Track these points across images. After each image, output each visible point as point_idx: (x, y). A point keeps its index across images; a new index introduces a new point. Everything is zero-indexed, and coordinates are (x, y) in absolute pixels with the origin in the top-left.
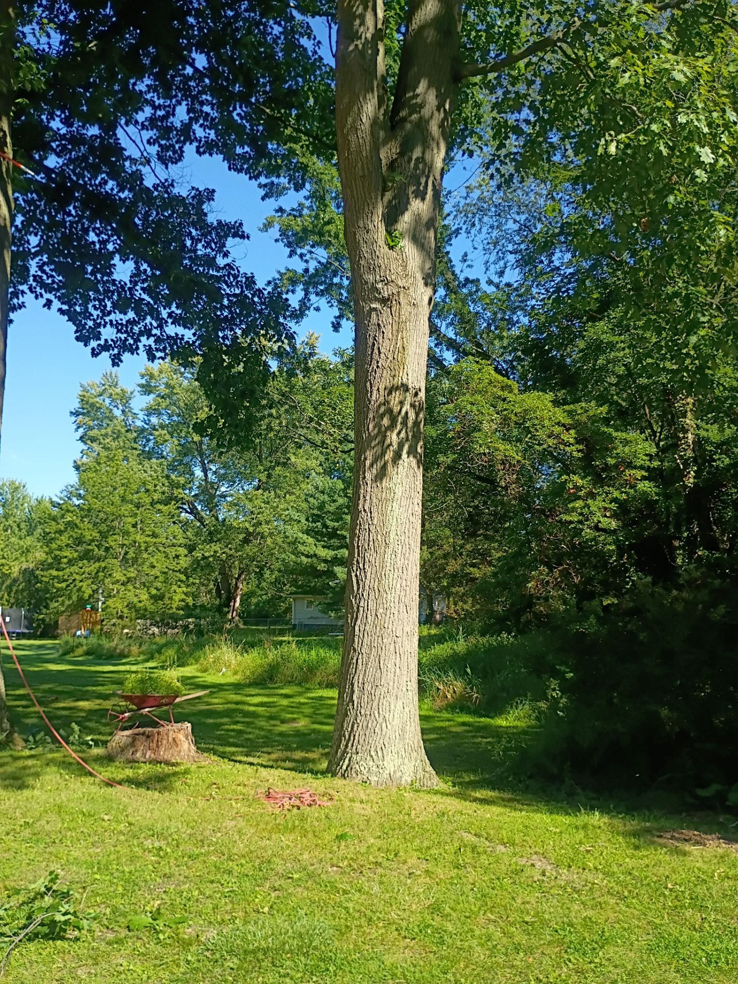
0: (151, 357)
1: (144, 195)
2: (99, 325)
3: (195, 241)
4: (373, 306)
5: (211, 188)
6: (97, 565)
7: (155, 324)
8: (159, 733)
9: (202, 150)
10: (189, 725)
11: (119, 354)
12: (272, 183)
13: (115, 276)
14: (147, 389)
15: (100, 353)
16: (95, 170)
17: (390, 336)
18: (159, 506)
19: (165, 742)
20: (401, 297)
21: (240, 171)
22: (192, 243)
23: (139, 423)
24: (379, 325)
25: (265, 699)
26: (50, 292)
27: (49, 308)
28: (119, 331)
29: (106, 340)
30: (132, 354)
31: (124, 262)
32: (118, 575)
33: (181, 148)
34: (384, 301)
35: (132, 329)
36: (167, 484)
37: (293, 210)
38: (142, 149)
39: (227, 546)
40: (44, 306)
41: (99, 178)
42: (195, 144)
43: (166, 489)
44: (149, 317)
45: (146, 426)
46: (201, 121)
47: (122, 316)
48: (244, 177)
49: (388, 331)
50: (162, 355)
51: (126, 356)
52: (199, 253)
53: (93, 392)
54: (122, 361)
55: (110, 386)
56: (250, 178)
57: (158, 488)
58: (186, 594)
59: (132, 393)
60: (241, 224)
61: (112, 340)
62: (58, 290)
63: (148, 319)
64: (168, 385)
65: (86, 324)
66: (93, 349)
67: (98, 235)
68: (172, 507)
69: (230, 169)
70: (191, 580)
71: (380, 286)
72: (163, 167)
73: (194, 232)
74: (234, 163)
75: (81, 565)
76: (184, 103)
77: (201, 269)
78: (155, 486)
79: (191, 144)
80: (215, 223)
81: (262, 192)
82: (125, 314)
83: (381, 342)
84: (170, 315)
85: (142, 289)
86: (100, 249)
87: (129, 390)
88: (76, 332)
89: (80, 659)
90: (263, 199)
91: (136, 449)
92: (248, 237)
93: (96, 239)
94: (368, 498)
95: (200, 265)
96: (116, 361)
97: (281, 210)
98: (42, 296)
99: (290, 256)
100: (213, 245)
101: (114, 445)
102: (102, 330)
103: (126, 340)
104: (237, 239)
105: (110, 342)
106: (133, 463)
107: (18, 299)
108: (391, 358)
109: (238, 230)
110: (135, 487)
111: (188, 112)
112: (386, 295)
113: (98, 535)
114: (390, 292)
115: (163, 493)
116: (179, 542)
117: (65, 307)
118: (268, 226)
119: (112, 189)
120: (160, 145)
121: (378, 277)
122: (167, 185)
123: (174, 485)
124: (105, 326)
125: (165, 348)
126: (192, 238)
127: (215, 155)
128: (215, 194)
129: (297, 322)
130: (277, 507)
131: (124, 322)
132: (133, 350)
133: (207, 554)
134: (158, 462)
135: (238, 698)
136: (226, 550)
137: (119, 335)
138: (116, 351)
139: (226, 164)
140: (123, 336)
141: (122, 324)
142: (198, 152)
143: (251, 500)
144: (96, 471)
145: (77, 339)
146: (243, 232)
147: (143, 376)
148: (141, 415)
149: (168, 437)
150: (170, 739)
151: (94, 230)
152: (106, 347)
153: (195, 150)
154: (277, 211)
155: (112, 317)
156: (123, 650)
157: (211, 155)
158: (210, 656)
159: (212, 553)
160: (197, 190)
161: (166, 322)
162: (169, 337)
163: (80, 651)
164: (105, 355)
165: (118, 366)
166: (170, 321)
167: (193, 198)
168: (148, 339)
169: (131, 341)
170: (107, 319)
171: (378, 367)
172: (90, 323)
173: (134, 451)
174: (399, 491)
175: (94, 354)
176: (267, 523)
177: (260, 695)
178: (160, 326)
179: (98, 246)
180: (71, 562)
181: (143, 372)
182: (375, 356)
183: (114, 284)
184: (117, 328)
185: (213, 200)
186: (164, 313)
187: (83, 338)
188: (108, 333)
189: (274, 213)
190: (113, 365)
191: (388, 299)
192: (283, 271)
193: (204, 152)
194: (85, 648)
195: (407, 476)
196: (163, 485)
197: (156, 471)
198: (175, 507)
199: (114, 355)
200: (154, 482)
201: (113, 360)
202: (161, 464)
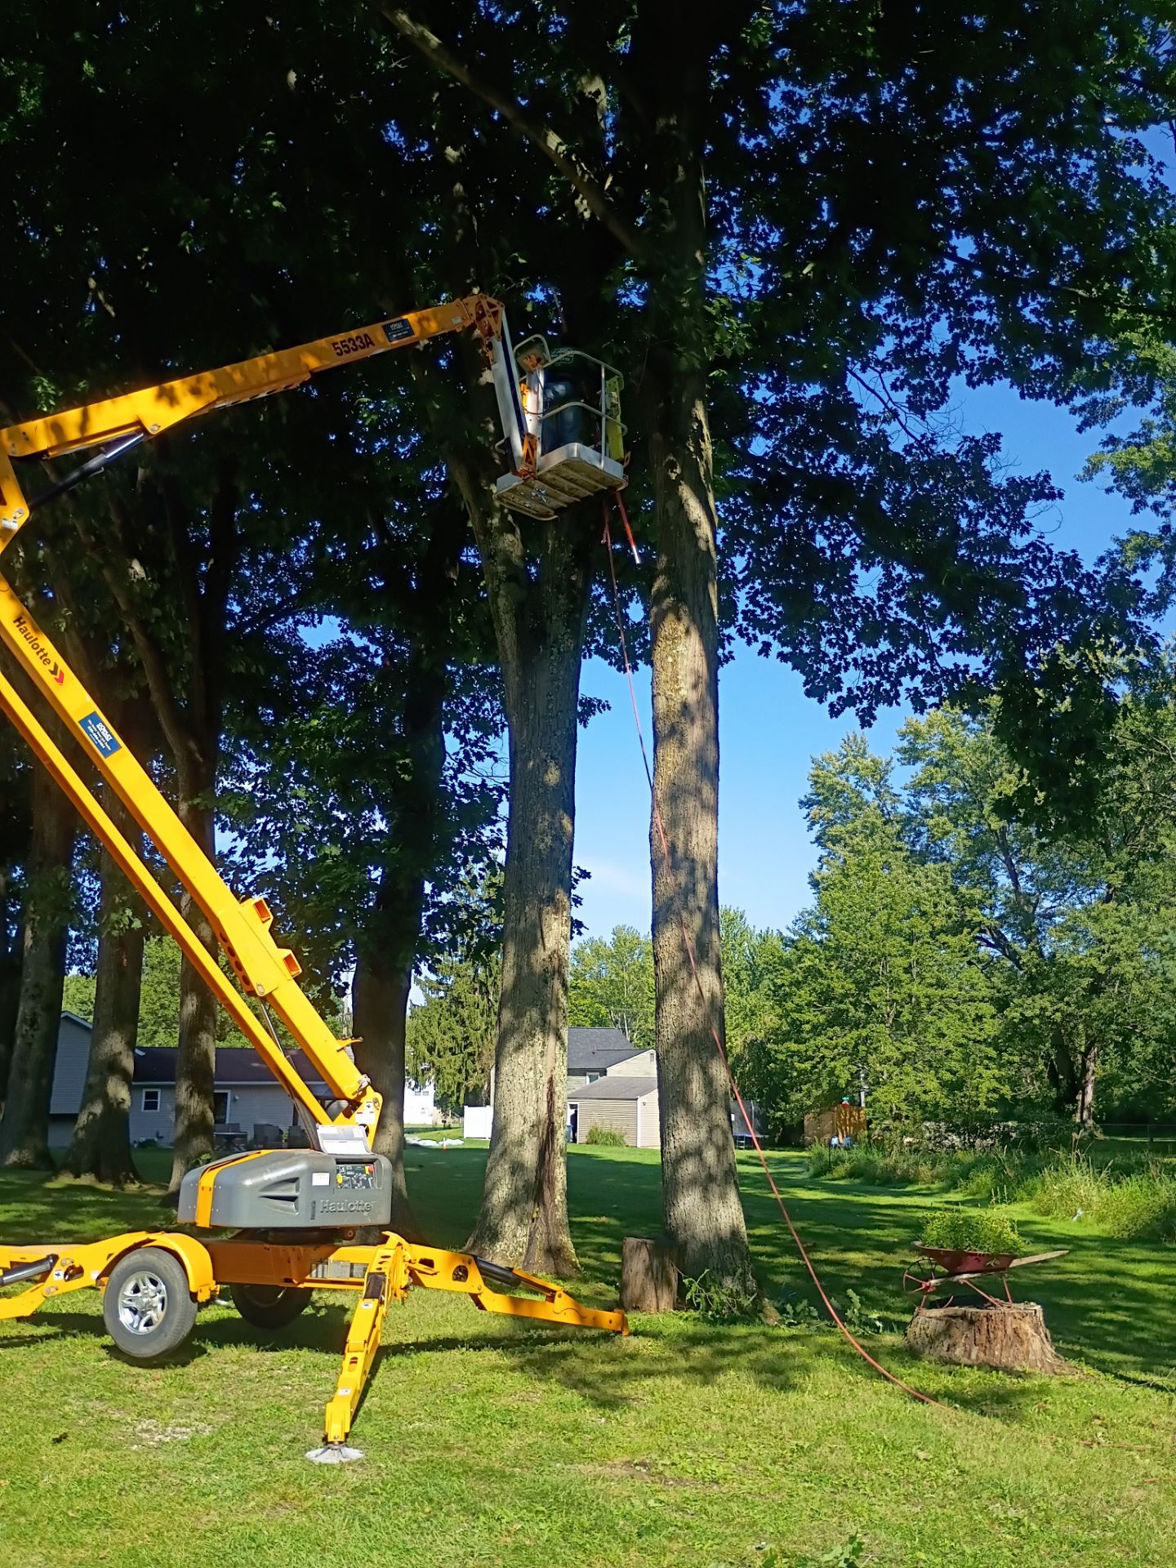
0: (920, 706)
1: (892, 466)
2: (838, 669)
3: (974, 517)
5: (993, 432)
6: (855, 1033)
7: (922, 655)
8: (988, 1317)
9: (975, 379)
10: (1038, 1308)
11: (871, 708)
12: (1095, 401)
13: (858, 593)
14: (911, 755)
15: (843, 710)
16: (818, 445)
18: (943, 938)
19: (1000, 1334)
21: (1039, 396)
22: (970, 522)
23: (902, 809)
25: (1163, 1270)
26: (768, 632)
27: (767, 655)
28: (868, 673)
29: (850, 690)
30: (890, 704)
31: (867, 569)
32: (889, 1050)
33: (943, 385)
35: (887, 667)
36: (954, 901)
37: (1134, 435)
38: (886, 399)
39: (1061, 1000)
40: (760, 653)
41: (825, 456)
42: (965, 372)
43: (953, 909)
44: (911, 646)
45: (912, 812)
46: (972, 336)
47: (871, 650)
48: (1047, 403)
50: (936, 700)
51: (881, 710)
52: (982, 534)
53: (831, 768)
54: (874, 718)
55: (855, 757)
56: (1058, 403)
57: (940, 908)
58: (998, 1080)
59: (888, 764)
60: (1047, 477)
61: (859, 688)
62: (777, 627)
63: (911, 648)
64: (943, 746)
65: (819, 669)
66: (832, 705)
67: (827, 537)
68: (964, 938)
69: (1022, 396)
70: (1006, 1056)
72: (918, 417)
73: (971, 504)
74: (1030, 387)
75: (830, 1034)
76: (944, 316)
77: (987, 558)
78: (936, 905)
79: (958, 373)
80: (1005, 484)
81: (1078, 420)
82: (876, 646)
84: (944, 638)
85: (899, 604)
86: (833, 556)
87: (884, 759)
88: (805, 684)
89: (841, 1182)
90: (1080, 430)
91: (900, 849)
92: (1061, 495)
93: (825, 544)
95: (986, 553)
96: (867, 718)
97: (1112, 441)
98: (756, 639)
99: (1136, 510)
100: (1004, 519)
101: (867, 845)
102: (843, 675)
103: (879, 684)
104: (1043, 502)
105: (856, 692)
106: (899, 871)
107: (724, 648)
109: (1043, 487)
110: (903, 909)
111: (951, 329)
113: (853, 986)
115: (949, 916)
116: (980, 995)
117: (787, 650)
118: (1092, 470)
119: (845, 467)
120: (912, 387)
122: (925, 444)
123: (965, 903)
124: (846, 669)
125: (940, 690)
126: (970, 514)
127: (997, 382)
128: (1002, 440)
129: (1157, 617)
130: (1146, 929)
131: (875, 659)
132: (891, 699)
133: (1028, 1014)
134: (937, 866)
135: (1111, 1264)
136: (1061, 1005)
137: (869, 679)
138: (865, 704)
139: (1016, 391)
140: (874, 680)
141: (871, 663)
142: (971, 383)
143: (1096, 920)
144: (843, 888)
145: (808, 694)
146: (1052, 488)
147: (903, 736)
148: (905, 796)
149: (949, 826)
150: (1009, 1331)
151: (821, 532)
152: (850, 700)
153: (965, 381)
154: (1105, 444)
155: (857, 653)
156: (907, 1171)
157: (991, 382)
158: (1051, 1185)
159: (1037, 1012)
160: (972, 439)
161: (940, 649)
162: (945, 672)
163: (841, 1170)
164: (850, 711)
165: (870, 725)
166: (944, 646)
167: (966, 453)
168: (912, 679)
169: (887, 686)
170: (849, 658)
172: (825, 668)
173: (898, 853)
175: (834, 712)
176: (1130, 957)
177: (1151, 1261)
178: (931, 657)
179: (828, 553)
180: (816, 1030)
181: (904, 729)
183: (857, 605)
184: (864, 668)
185: (999, 449)
186: (935, 636)
187: (815, 691)
188: (852, 678)
189: (1100, 448)
190: (863, 726)
192: (1125, 537)
193: (980, 381)
194: (847, 1165)
196: (948, 903)
197: (934, 882)
198: (969, 938)
199: (863, 710)
200: (933, 899)
201: (862, 718)
202: (942, 870)
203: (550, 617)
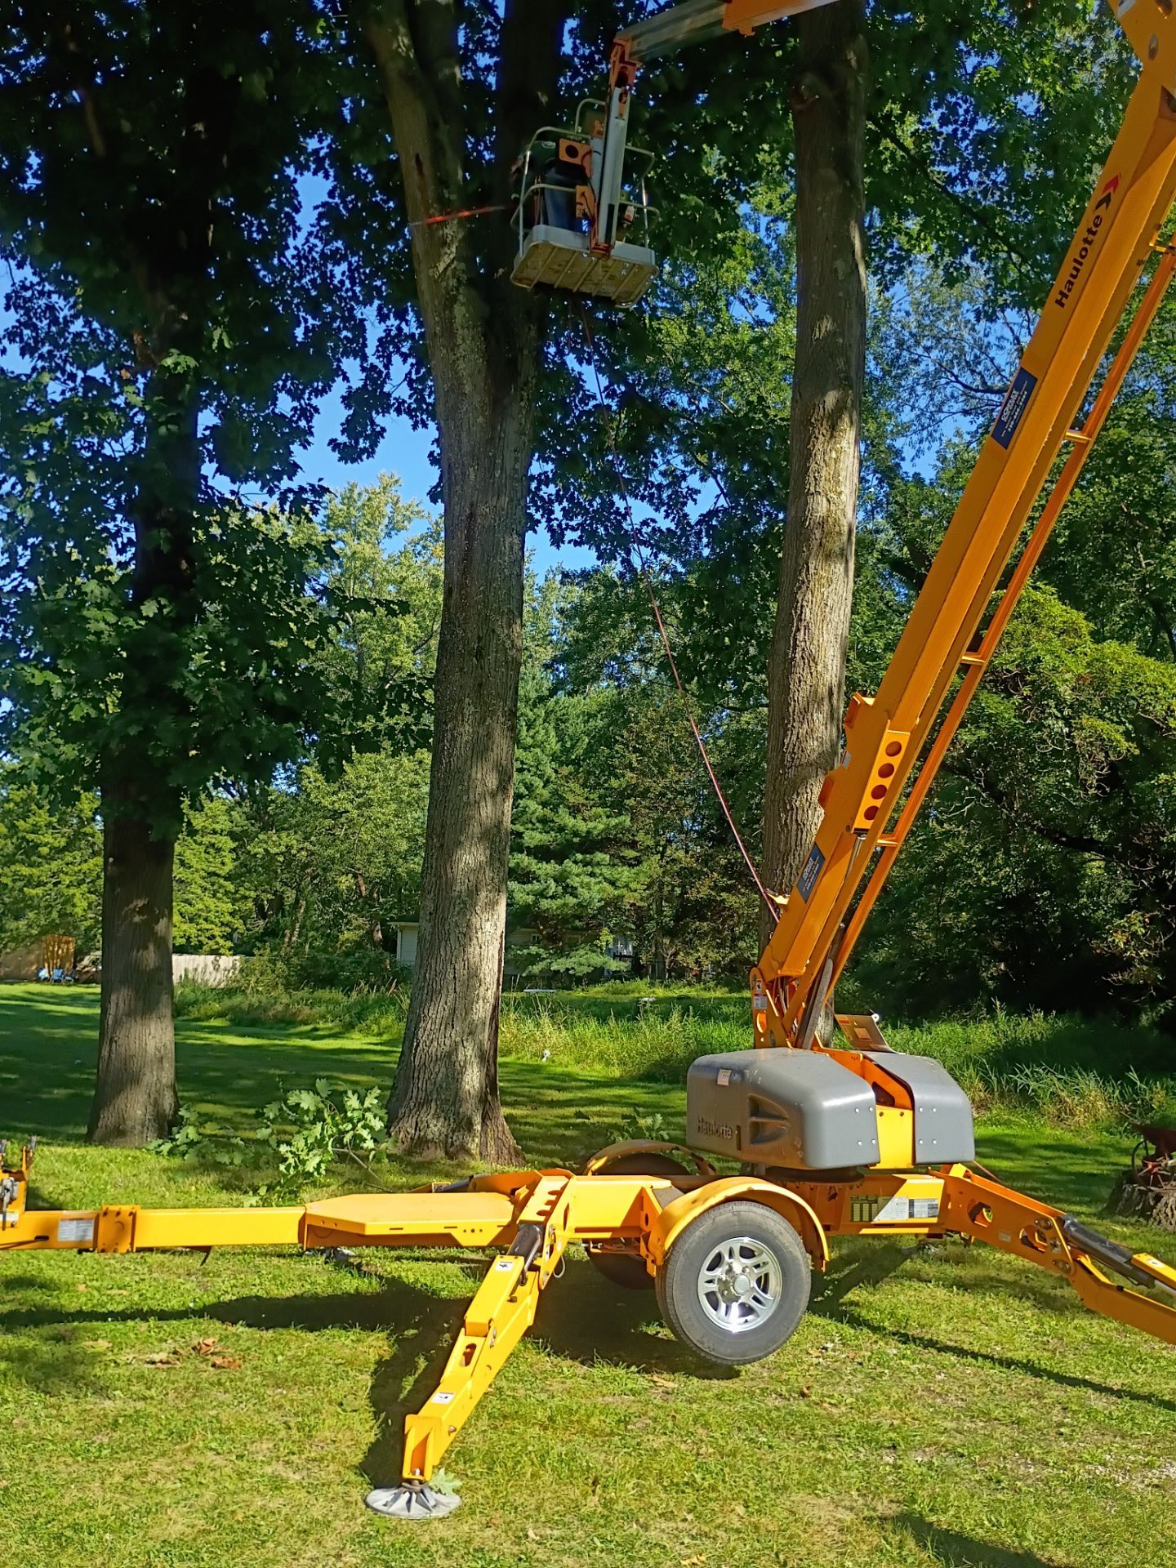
70: (242, 891)
133: (274, 850)
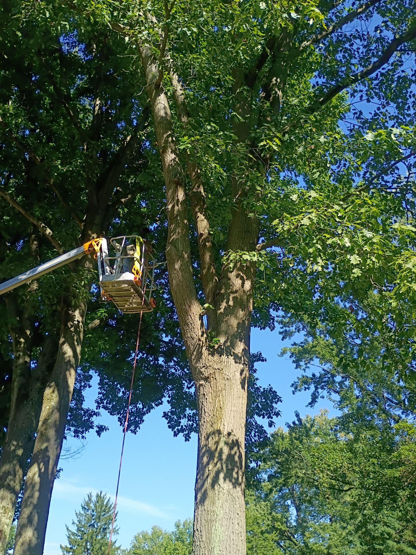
2: (179, 418)
4: (201, 383)
11: (189, 434)
12: (286, 330)
15: (178, 434)
17: (211, 401)
18: (266, 535)
20: (217, 374)
24: (204, 394)
28: (189, 420)
29: (181, 426)
34: (206, 379)
35: (196, 418)
36: (270, 519)
37: (302, 343)
43: (270, 522)
47: (190, 411)
49: (209, 397)
51: (193, 435)
54: (190, 438)
56: (261, 329)
57: (265, 522)
60: (261, 354)
61: (185, 426)
66: (175, 432)
68: (274, 536)
71: (203, 370)
78: (263, 520)
81: (281, 336)
83: (205, 405)
88: (168, 423)
90: (282, 340)
92: (266, 360)
94: (199, 520)
96: (187, 438)
97: (295, 344)
99: (297, 368)
102: (182, 421)
103: (193, 425)
104: (260, 362)
105: (184, 427)
106: (251, 505)
108: (212, 415)
109: (260, 357)
112: (207, 375)
114: (209, 373)
115: (268, 525)
118: (283, 353)
121: (201, 364)
123: (274, 519)
124: (183, 418)
134: (265, 503)
137: (189, 422)
138: (187, 432)
140: (191, 423)
141: (190, 416)
145: (169, 427)
146: (263, 357)
152: (182, 430)
154: (293, 345)
155: (186, 412)
164: (181, 434)
165: (189, 441)
170: (183, 414)
171: (204, 422)
174: (221, 513)
175: (175, 435)
176: (336, 547)
182: (203, 415)
187: (171, 426)
188: (184, 422)
189: (291, 346)
190: (186, 441)
191: (208, 377)
192: (300, 377)
195: (227, 500)
196: (268, 519)
197: (263, 510)
198: (275, 535)
199: (186, 434)
200: (262, 518)
201: (185, 437)
202: (267, 505)
203: (31, 390)
